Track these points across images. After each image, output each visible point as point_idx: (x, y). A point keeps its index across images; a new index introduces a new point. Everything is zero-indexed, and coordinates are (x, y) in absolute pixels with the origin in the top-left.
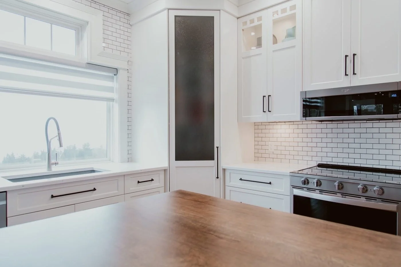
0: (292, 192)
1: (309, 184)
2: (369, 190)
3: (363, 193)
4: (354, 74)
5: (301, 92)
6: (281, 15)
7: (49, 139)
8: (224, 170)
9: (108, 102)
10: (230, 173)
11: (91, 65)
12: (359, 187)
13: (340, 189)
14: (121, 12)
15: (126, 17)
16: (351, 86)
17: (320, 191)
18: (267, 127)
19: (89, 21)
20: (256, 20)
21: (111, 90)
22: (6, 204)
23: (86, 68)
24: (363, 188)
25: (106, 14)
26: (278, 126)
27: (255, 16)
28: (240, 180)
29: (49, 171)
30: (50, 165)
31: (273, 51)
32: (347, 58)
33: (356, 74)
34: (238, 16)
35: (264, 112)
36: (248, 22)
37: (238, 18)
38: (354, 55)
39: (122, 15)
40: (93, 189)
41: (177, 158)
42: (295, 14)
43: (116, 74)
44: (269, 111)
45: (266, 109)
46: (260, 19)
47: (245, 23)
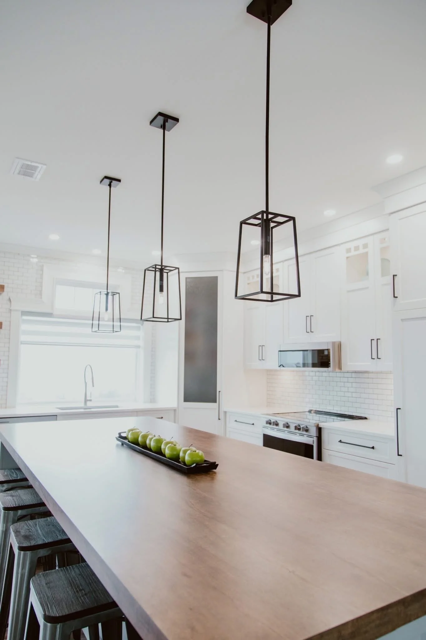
41: (186, 400)
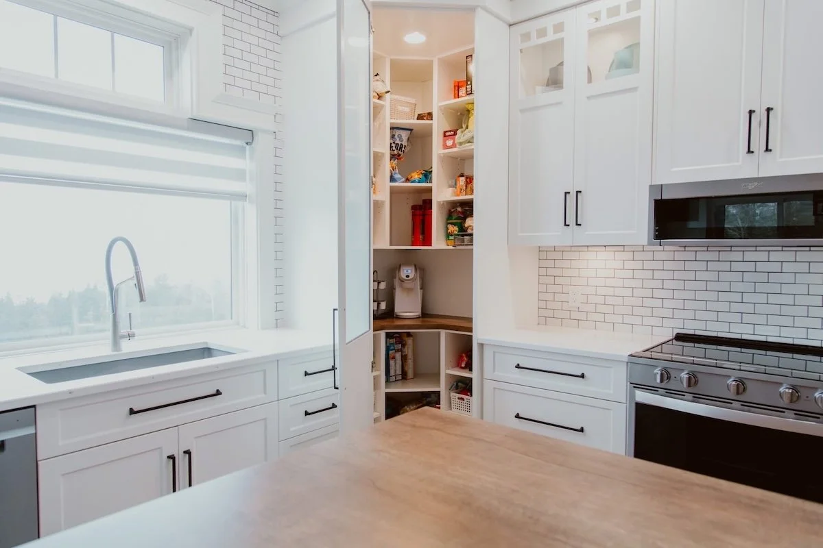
0: (632, 396)
1: (671, 381)
2: (803, 397)
3: (791, 402)
4: (767, 150)
5: (651, 187)
6: (605, 21)
7: (115, 283)
8: (481, 346)
9: (233, 202)
10: (494, 352)
11: (198, 123)
12: (782, 390)
13: (741, 393)
14: (261, 8)
15: (271, 18)
16: (760, 176)
17: (694, 397)
18: (566, 255)
19: (193, 28)
20: (550, 30)
21: (240, 175)
22: (36, 433)
23: (188, 129)
24: (792, 393)
25: (229, 12)
26: (590, 255)
27: (548, 22)
28: (516, 367)
29: (115, 353)
30: (116, 338)
31: (588, 98)
32: (753, 115)
33: (771, 150)
34: (512, 21)
35: (566, 225)
36: (534, 34)
37: (510, 25)
38: (769, 110)
39: (262, 15)
40: (214, 392)
42: (638, 19)
43: (251, 141)
44: (577, 224)
45: (571, 219)
46: (559, 28)
47: (526, 37)
